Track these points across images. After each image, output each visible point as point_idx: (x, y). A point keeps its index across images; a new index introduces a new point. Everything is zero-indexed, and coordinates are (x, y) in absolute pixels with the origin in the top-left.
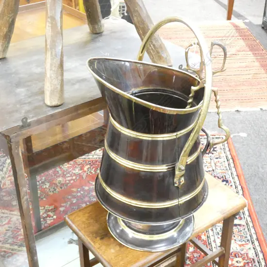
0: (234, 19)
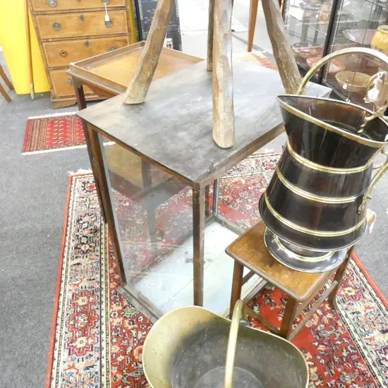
0: (254, 51)
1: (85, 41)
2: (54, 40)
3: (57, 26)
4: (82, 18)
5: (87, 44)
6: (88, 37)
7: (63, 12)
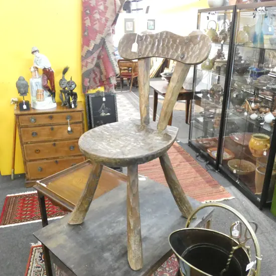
1: (54, 143)
2: (32, 143)
3: (35, 134)
4: (52, 129)
5: (54, 145)
6: (55, 141)
7: (40, 126)
